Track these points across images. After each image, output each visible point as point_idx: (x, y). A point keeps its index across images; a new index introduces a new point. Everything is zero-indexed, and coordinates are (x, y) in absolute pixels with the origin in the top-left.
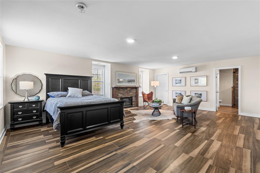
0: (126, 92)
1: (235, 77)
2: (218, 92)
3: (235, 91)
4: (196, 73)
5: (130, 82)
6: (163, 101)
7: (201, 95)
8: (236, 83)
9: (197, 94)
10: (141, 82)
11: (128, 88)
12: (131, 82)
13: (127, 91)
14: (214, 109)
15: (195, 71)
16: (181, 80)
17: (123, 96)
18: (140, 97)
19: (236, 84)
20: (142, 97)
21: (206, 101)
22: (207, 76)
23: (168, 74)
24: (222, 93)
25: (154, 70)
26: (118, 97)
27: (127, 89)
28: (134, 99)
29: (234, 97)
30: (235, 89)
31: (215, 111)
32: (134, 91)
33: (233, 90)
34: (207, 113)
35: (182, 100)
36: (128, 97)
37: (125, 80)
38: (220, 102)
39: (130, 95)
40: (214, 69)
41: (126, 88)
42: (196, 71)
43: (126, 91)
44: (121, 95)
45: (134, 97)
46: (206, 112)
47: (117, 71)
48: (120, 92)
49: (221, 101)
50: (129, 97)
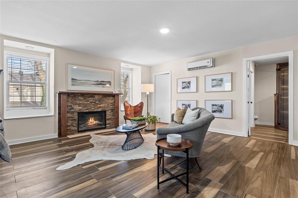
0: (91, 102)
1: (280, 77)
2: (251, 103)
3: (279, 100)
4: (213, 69)
5: (101, 86)
6: (159, 119)
7: (222, 107)
8: (281, 88)
9: (216, 105)
10: (130, 87)
11: (96, 96)
12: (103, 86)
13: (94, 101)
14: (244, 133)
15: (212, 65)
16: (189, 83)
17: (84, 109)
18: (121, 111)
19: (280, 90)
20: (124, 112)
21: (231, 117)
22: (232, 73)
23: (170, 74)
24: (258, 104)
25: (150, 68)
26: (73, 111)
27: (94, 97)
28: (109, 115)
29: (278, 111)
30: (280, 97)
31: (246, 136)
32: (110, 100)
33: (276, 100)
34: (231, 141)
35: (183, 117)
36: (95, 110)
37: (89, 81)
38: (255, 119)
39: (100, 107)
40: (244, 60)
41: (92, 95)
42: (214, 66)
43: (91, 100)
44: (79, 108)
45: (110, 111)
46: (229, 139)
47: (68, 64)
48: (78, 102)
49: (257, 117)
50: (99, 110)
